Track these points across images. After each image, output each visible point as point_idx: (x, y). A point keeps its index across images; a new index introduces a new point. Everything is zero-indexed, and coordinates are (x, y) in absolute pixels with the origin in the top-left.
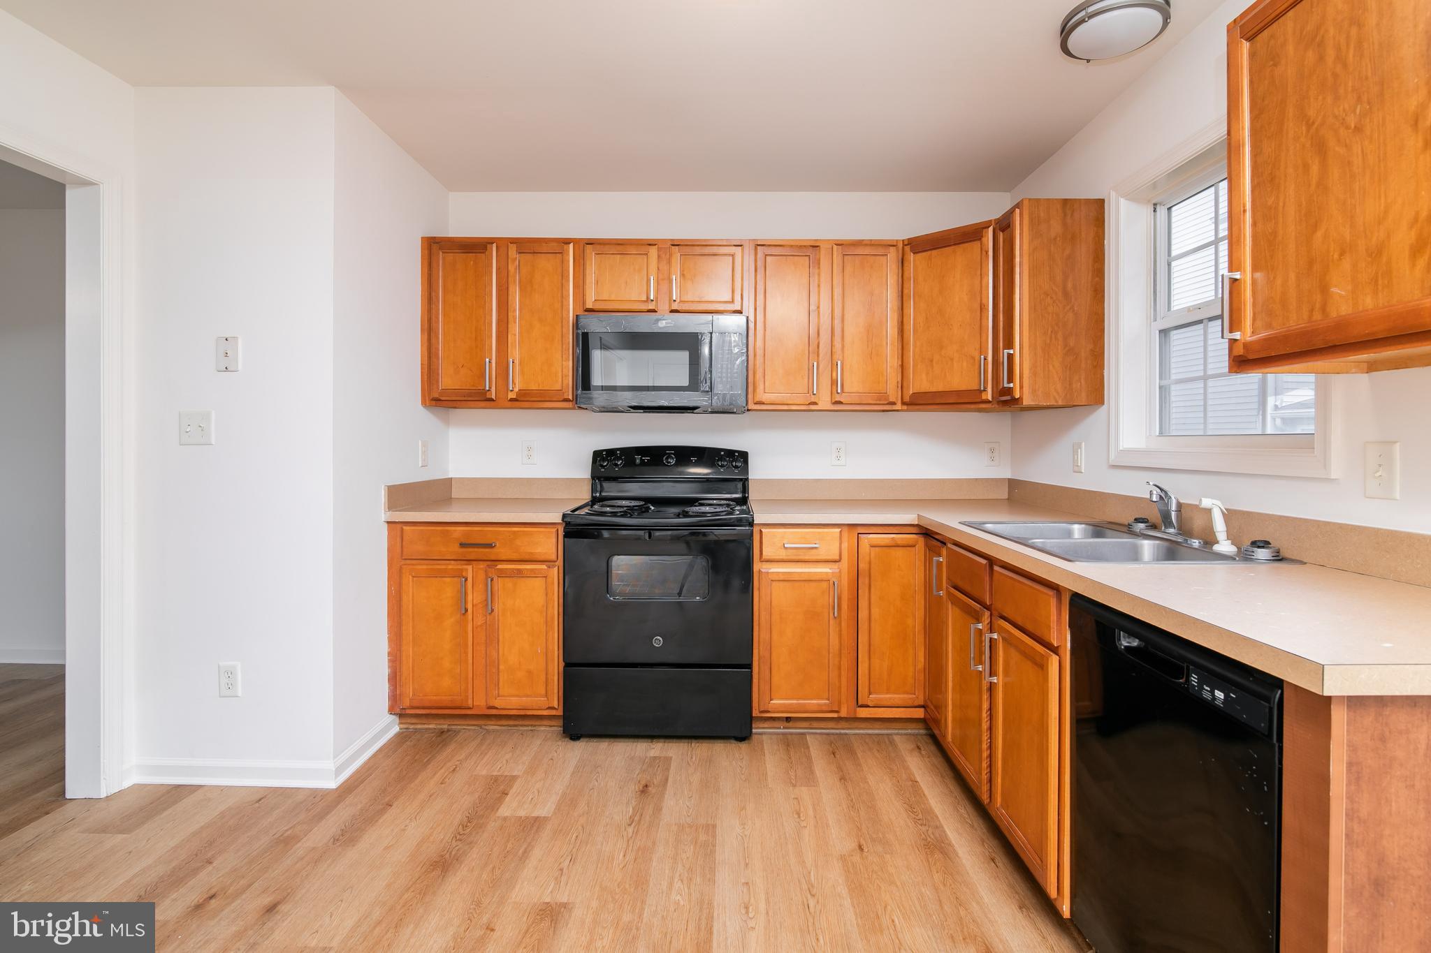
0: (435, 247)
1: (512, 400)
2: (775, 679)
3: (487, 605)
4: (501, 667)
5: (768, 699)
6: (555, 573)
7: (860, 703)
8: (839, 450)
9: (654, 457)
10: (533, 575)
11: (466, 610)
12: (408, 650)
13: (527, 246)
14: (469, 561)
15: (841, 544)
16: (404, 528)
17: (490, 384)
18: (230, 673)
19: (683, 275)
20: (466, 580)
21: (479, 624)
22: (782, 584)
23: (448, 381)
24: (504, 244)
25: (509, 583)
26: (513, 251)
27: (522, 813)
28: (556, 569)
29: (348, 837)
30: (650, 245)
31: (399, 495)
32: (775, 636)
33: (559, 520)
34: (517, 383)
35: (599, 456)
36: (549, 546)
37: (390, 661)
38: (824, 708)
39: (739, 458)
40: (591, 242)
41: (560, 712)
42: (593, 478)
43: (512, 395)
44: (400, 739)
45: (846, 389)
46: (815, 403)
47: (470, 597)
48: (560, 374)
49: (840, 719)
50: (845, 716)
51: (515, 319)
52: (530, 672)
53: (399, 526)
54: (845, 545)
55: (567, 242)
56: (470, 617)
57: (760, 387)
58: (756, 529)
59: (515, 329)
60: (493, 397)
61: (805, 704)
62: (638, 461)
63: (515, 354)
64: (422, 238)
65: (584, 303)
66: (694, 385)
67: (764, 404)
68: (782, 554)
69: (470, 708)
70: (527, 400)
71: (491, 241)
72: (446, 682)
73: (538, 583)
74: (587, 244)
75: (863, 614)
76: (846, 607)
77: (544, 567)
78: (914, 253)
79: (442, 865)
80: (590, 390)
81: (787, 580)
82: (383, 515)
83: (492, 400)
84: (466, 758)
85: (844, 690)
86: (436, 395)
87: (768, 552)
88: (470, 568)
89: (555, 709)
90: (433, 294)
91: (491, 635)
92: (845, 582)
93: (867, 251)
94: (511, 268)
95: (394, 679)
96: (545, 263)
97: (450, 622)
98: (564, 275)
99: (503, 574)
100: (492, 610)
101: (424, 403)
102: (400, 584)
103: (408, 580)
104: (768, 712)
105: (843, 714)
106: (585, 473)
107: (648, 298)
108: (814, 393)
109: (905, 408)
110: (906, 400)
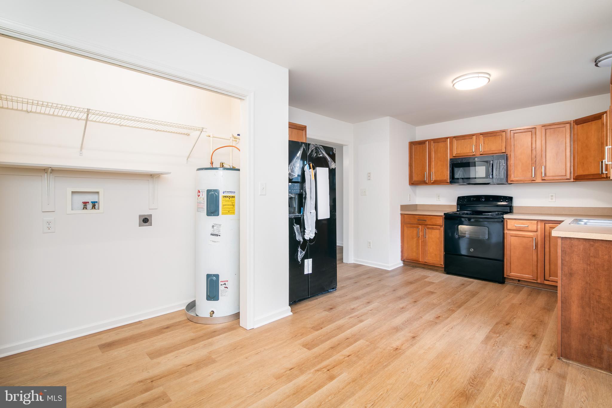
0: (412, 144)
1: (432, 183)
2: (512, 267)
3: (424, 236)
4: (428, 252)
5: (509, 272)
6: (442, 229)
7: (545, 279)
8: (552, 196)
9: (478, 199)
10: (436, 229)
11: (419, 237)
12: (406, 245)
13: (436, 141)
14: (420, 225)
15: (537, 226)
16: (405, 215)
17: (426, 179)
18: (370, 243)
19: (484, 143)
20: (419, 229)
21: (423, 240)
23: (415, 179)
24: (429, 141)
25: (430, 230)
26: (432, 142)
27: (430, 281)
28: (443, 228)
29: (392, 276)
30: (473, 135)
31: (403, 207)
32: (512, 254)
33: (443, 215)
34: (433, 178)
35: (459, 199)
36: (441, 221)
37: (401, 247)
38: (530, 278)
39: (510, 199)
40: (455, 137)
41: (444, 267)
42: (458, 204)
43: (432, 182)
44: (403, 266)
45: (547, 174)
46: (534, 180)
47: (420, 233)
48: (446, 175)
49: (537, 283)
50: (540, 282)
51: (433, 161)
52: (436, 254)
53: (403, 215)
54: (539, 227)
55: (447, 138)
56: (420, 238)
57: (513, 176)
58: (505, 220)
59: (433, 164)
60: (427, 182)
61: (523, 276)
62: (472, 200)
63: (433, 170)
64: (409, 142)
65: (453, 155)
66: (487, 176)
67: (513, 181)
68: (514, 228)
69: (420, 262)
70: (436, 183)
71: (426, 141)
72: (414, 254)
73: (438, 231)
74: (454, 138)
75: (547, 250)
76: (540, 247)
77: (439, 227)
78: (577, 125)
79: (411, 283)
80: (454, 179)
81: (516, 236)
82: (399, 212)
83: (427, 183)
84: (419, 272)
86: (412, 182)
87: (509, 227)
88: (420, 226)
89: (442, 265)
90: (412, 156)
91: (424, 243)
92: (539, 239)
93: (556, 126)
94: (432, 147)
95: (402, 252)
96: (441, 145)
97: (415, 239)
98: (447, 148)
99: (428, 228)
100: (426, 237)
101: (409, 184)
102: (403, 229)
103: (406, 229)
104: (510, 276)
105: (539, 281)
106: (455, 203)
107: (472, 151)
108: (533, 177)
109: (575, 181)
110: (575, 178)
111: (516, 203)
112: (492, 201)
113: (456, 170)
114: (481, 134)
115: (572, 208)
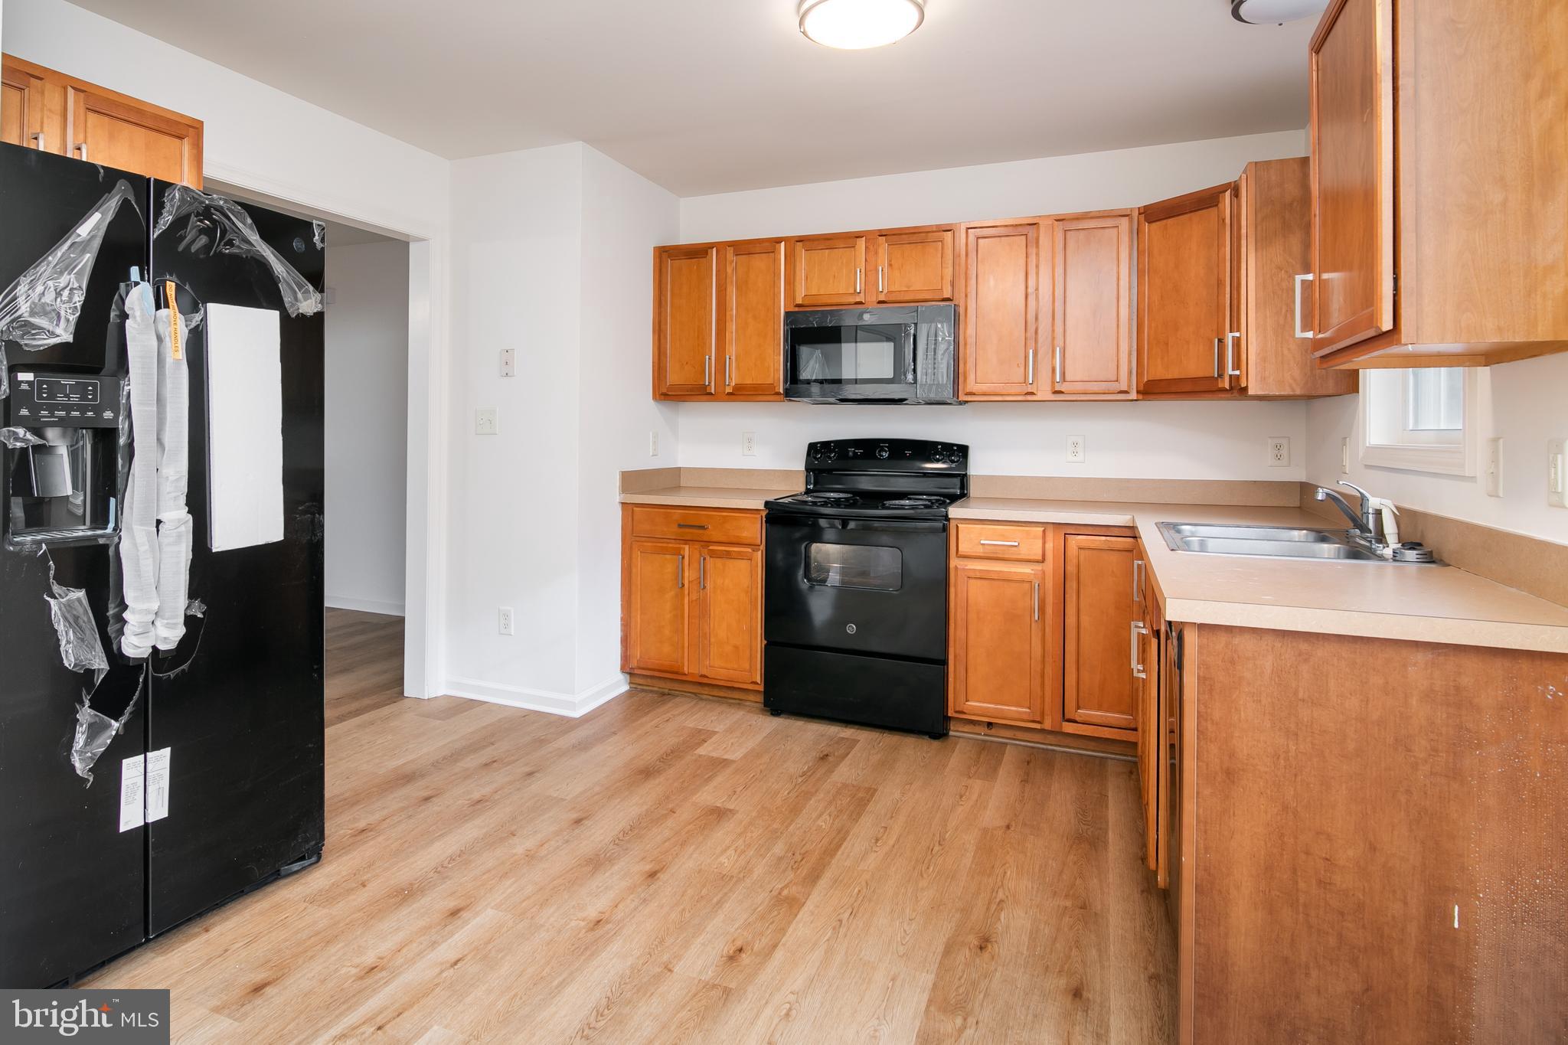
0: (665, 255)
1: (729, 394)
2: (972, 680)
3: (700, 583)
4: (712, 640)
5: (961, 698)
6: (759, 557)
7: (1066, 717)
8: (1075, 444)
9: (869, 449)
10: (740, 556)
11: (683, 585)
12: (637, 617)
13: (744, 248)
14: (686, 542)
15: (1044, 543)
16: (635, 509)
17: (710, 380)
19: (890, 265)
20: (683, 558)
21: (694, 599)
22: (979, 582)
23: (673, 377)
24: (721, 246)
25: (719, 562)
26: (730, 251)
27: (715, 754)
28: (760, 552)
30: (858, 237)
31: (631, 480)
32: (972, 636)
33: (762, 507)
34: (733, 378)
35: (814, 449)
36: (755, 531)
37: (622, 625)
38: (1022, 716)
39: (959, 453)
40: (801, 240)
41: (761, 688)
42: (808, 469)
43: (729, 390)
44: (630, 694)
45: (1068, 378)
46: (1032, 394)
47: (686, 574)
48: (772, 370)
49: (1043, 730)
50: (1049, 728)
51: (732, 316)
52: (736, 647)
53: (630, 507)
54: (1049, 546)
55: (778, 241)
56: (686, 592)
57: (971, 377)
58: (953, 524)
59: (732, 327)
60: (713, 391)
62: (851, 454)
63: (732, 351)
64: (654, 248)
65: (794, 299)
66: (897, 378)
67: (974, 394)
68: (980, 551)
69: (685, 674)
70: (742, 393)
71: (711, 246)
72: (667, 649)
73: (743, 564)
74: (798, 241)
75: (1071, 620)
76: (1051, 612)
77: (750, 550)
78: (1149, 223)
80: (797, 383)
81: (983, 577)
82: (613, 498)
83: (711, 394)
84: (679, 715)
85: (1048, 699)
86: (664, 391)
87: (964, 548)
88: (687, 547)
89: (758, 684)
90: (663, 298)
91: (702, 608)
92: (1049, 584)
93: (1094, 224)
94: (729, 270)
95: (625, 641)
96: (759, 262)
97: (670, 595)
98: (776, 274)
99: (714, 554)
100: (705, 587)
101: (654, 398)
102: (631, 558)
103: (637, 555)
104: (963, 713)
105: (1047, 724)
106: (800, 465)
107: (855, 290)
108: (1031, 382)
109: (1141, 397)
110: (1141, 388)
111: (978, 466)
112: (913, 458)
113: (804, 351)
114: (883, 234)
115: (1128, 481)
